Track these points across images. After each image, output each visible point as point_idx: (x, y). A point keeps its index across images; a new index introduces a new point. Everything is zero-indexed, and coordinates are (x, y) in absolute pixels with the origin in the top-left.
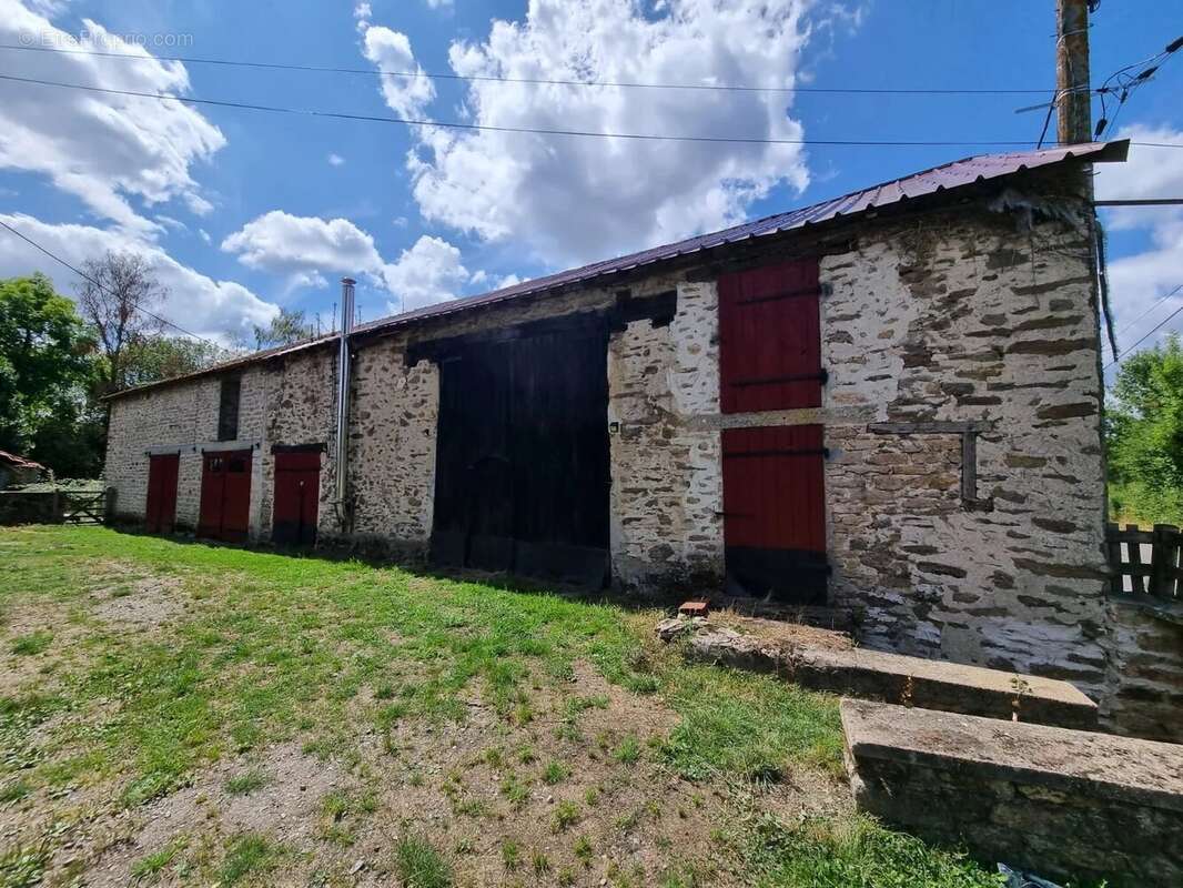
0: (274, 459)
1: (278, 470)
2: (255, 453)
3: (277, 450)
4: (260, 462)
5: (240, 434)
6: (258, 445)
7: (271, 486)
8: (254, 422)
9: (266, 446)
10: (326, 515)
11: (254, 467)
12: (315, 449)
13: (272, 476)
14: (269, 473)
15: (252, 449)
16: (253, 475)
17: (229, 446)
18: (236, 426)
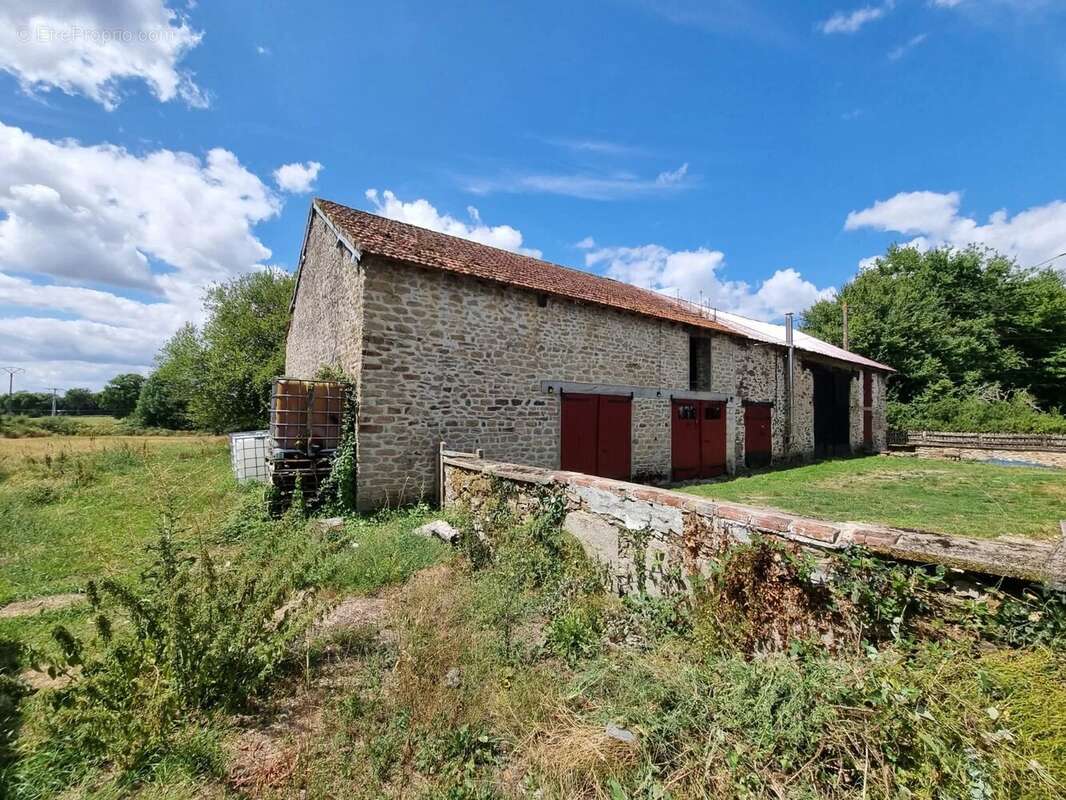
0: (744, 410)
1: (746, 417)
2: (729, 405)
3: (746, 403)
4: (733, 411)
5: (713, 387)
6: (731, 398)
7: (742, 429)
8: (726, 379)
9: (738, 401)
10: (776, 444)
11: (728, 416)
12: (767, 406)
13: (743, 422)
14: (740, 420)
15: (726, 402)
16: (728, 422)
17: (702, 396)
18: (710, 381)
